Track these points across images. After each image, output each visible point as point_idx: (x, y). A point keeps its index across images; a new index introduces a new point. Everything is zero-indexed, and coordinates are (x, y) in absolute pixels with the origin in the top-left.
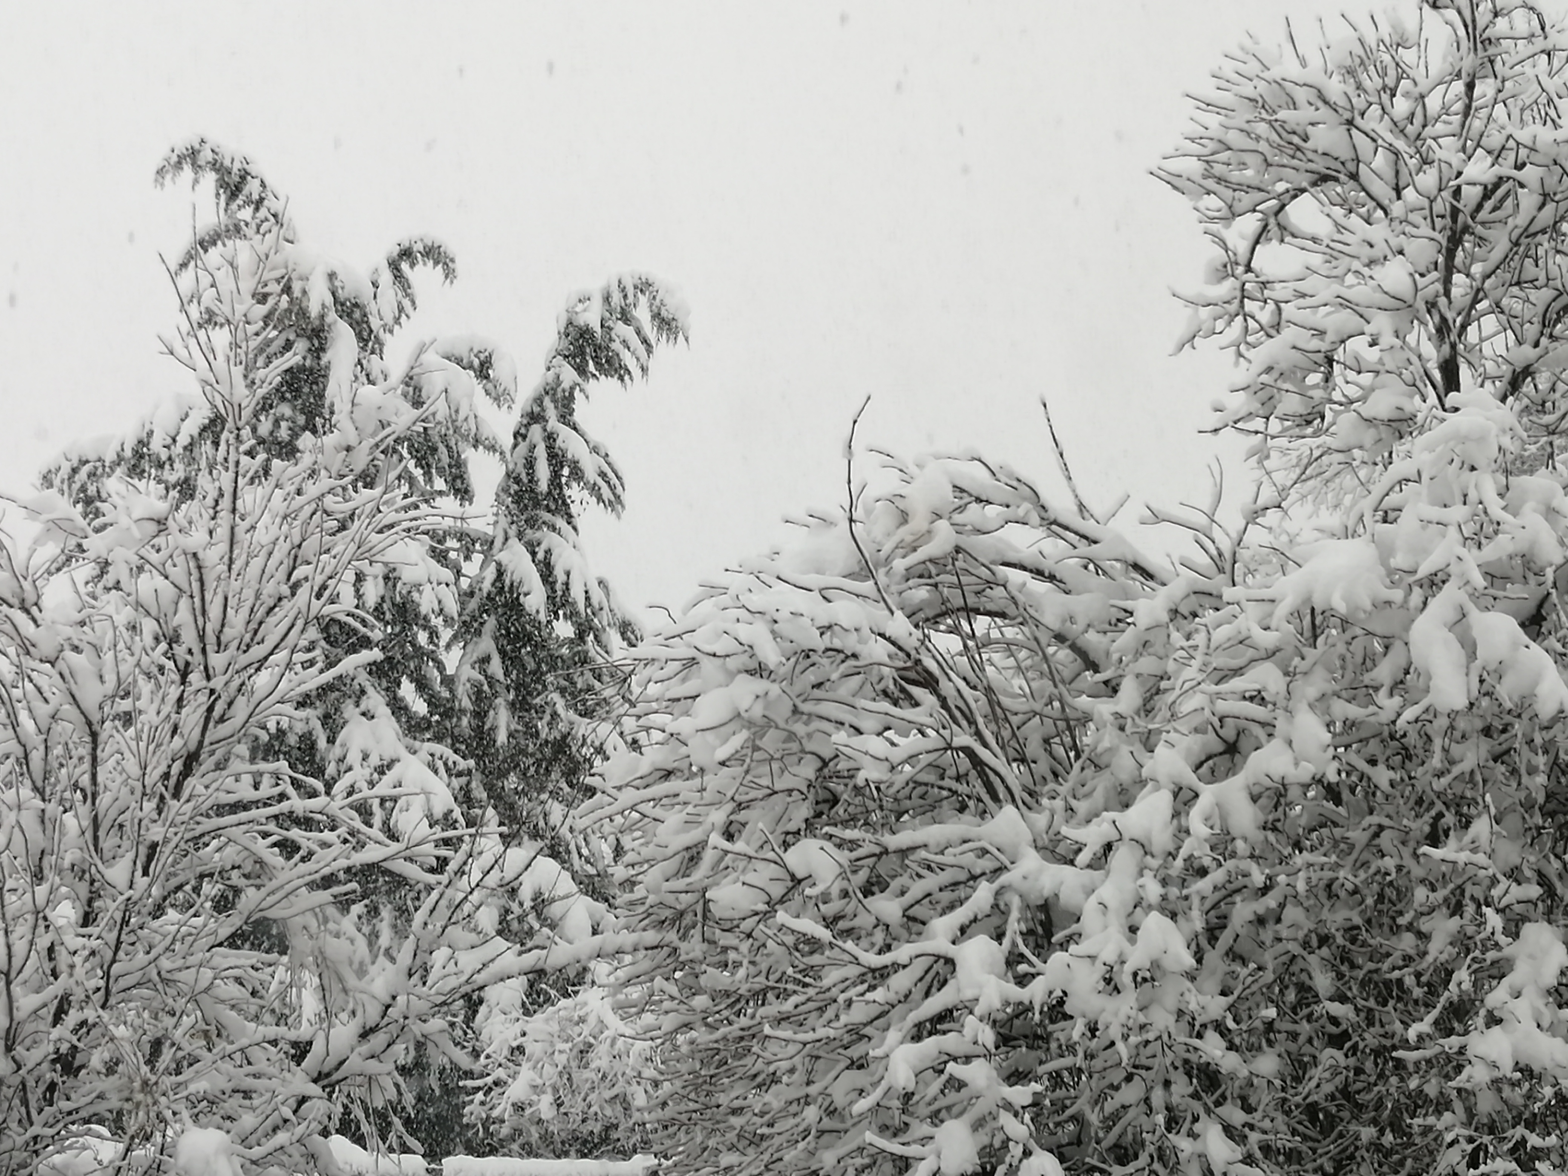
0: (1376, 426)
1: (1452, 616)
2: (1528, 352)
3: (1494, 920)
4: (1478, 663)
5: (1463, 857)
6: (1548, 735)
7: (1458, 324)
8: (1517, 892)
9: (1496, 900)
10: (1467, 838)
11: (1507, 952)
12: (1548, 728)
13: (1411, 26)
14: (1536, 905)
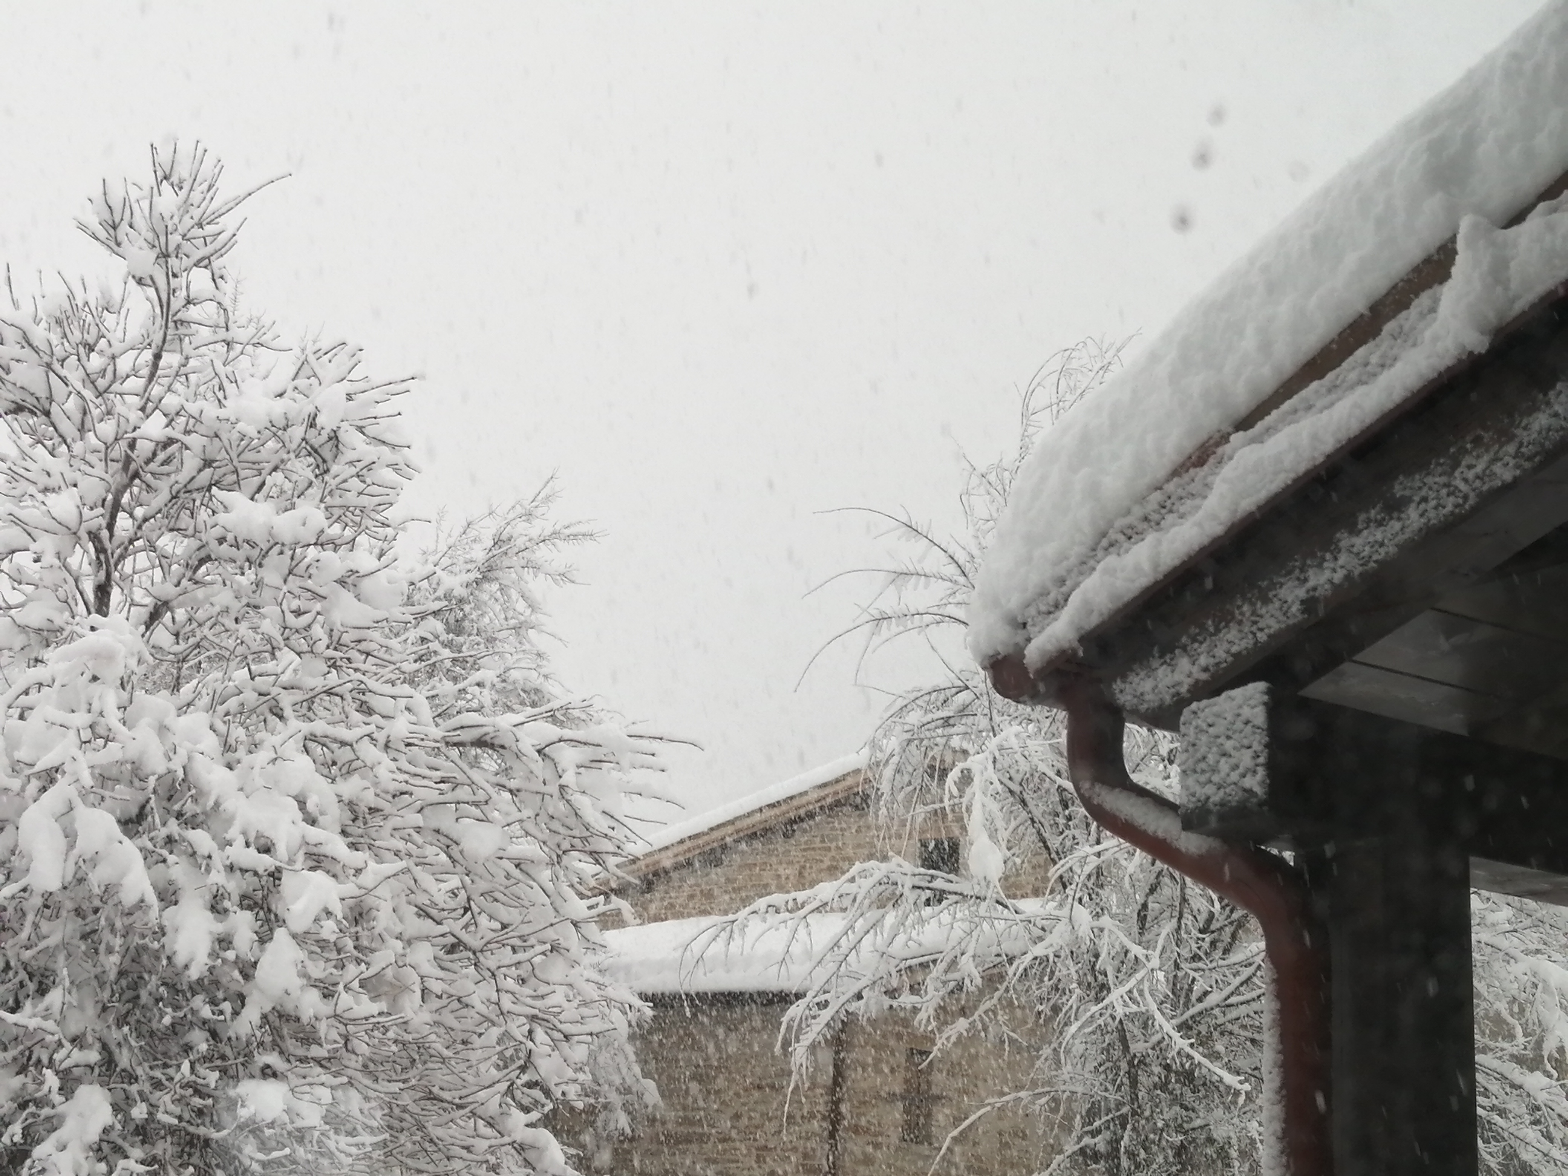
0: (27, 633)
1: (61, 808)
2: (168, 590)
3: (52, 1080)
4: (75, 852)
5: (33, 1023)
6: (127, 921)
7: (116, 556)
8: (77, 1056)
9: (57, 1063)
10: (41, 1006)
11: (60, 1109)
12: (130, 914)
13: (117, 296)
14: (92, 1069)
